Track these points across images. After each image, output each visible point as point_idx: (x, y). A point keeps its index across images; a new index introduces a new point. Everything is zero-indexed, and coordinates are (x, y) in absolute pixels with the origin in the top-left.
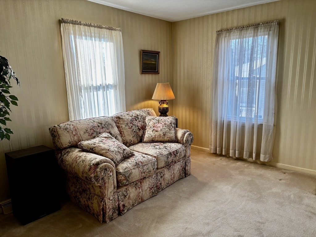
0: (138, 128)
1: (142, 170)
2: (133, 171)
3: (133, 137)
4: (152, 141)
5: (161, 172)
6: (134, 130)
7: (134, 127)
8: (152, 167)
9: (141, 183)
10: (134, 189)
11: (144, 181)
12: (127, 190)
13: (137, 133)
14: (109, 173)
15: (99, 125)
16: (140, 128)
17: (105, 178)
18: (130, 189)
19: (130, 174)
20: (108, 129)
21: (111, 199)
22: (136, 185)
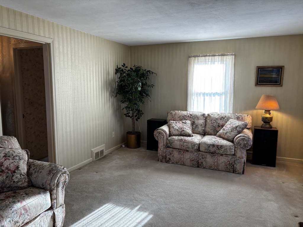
0: (219, 125)
1: (182, 144)
2: (176, 141)
3: (211, 130)
4: (220, 136)
5: (203, 155)
6: (214, 126)
7: (216, 123)
8: (191, 146)
9: (184, 152)
10: (177, 153)
11: (187, 153)
12: (172, 151)
13: (215, 128)
14: (161, 136)
15: (190, 115)
16: (220, 125)
17: (159, 137)
18: (175, 152)
19: (173, 142)
20: (194, 119)
21: (162, 150)
22: (180, 151)
